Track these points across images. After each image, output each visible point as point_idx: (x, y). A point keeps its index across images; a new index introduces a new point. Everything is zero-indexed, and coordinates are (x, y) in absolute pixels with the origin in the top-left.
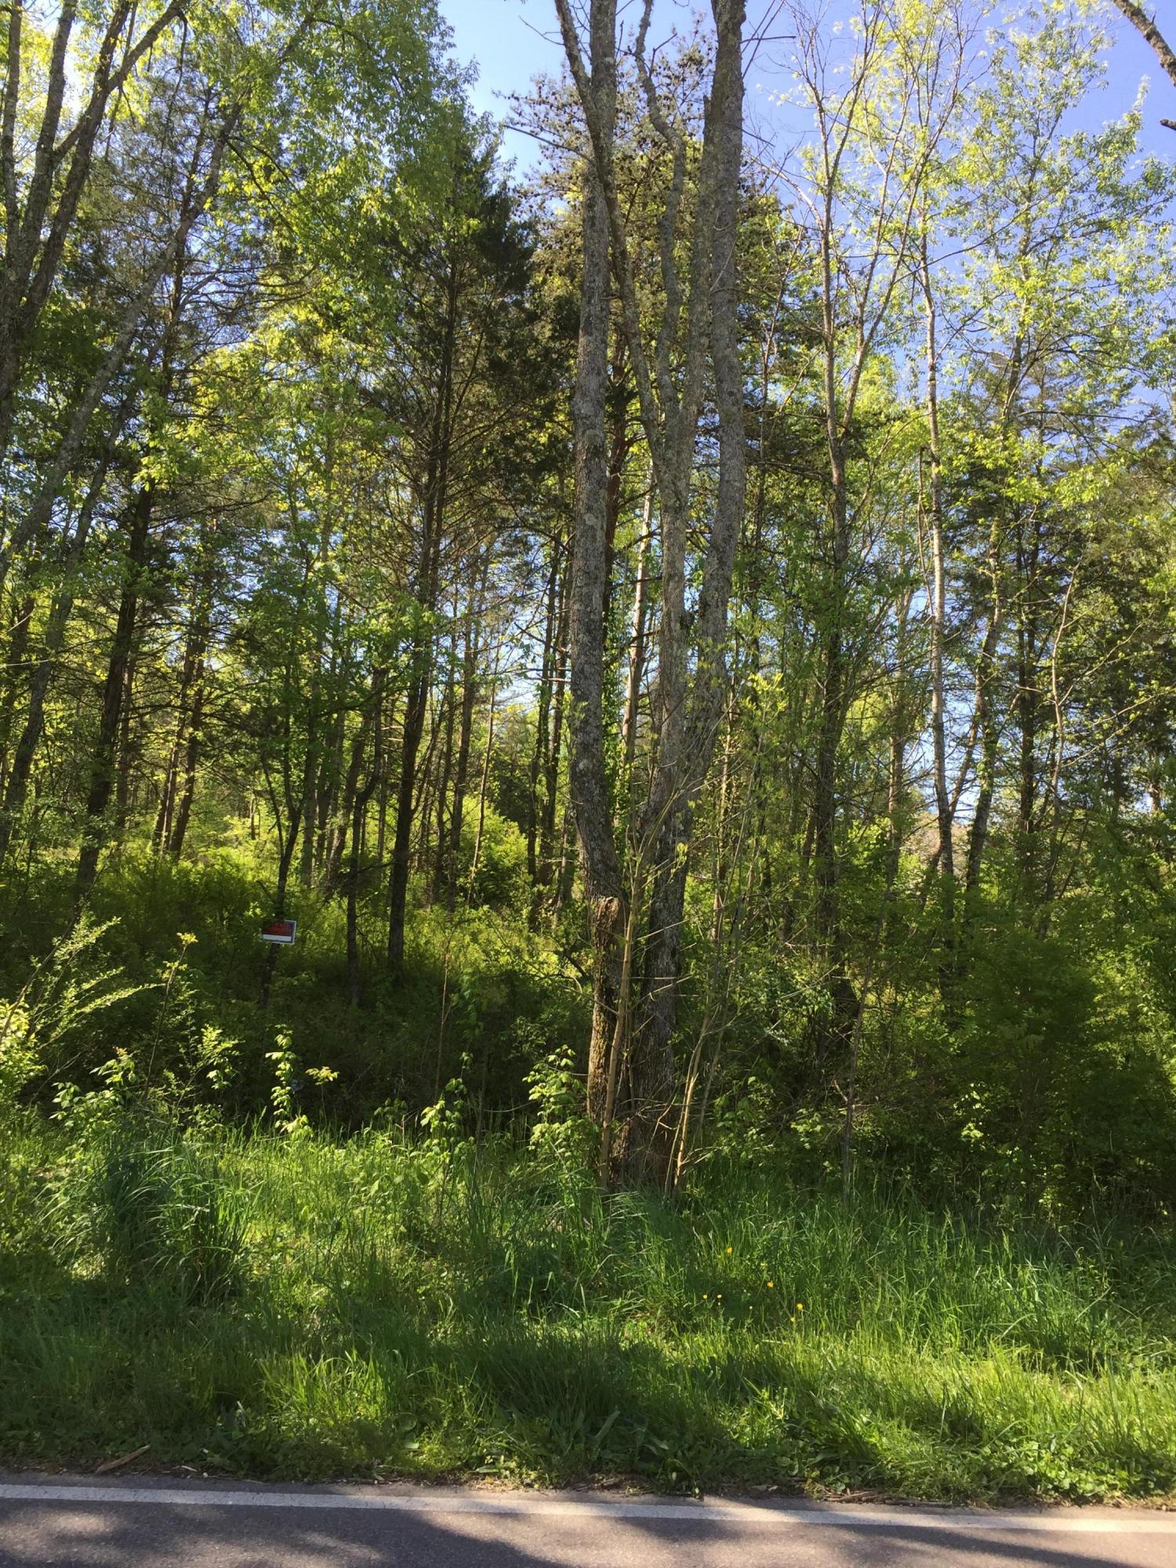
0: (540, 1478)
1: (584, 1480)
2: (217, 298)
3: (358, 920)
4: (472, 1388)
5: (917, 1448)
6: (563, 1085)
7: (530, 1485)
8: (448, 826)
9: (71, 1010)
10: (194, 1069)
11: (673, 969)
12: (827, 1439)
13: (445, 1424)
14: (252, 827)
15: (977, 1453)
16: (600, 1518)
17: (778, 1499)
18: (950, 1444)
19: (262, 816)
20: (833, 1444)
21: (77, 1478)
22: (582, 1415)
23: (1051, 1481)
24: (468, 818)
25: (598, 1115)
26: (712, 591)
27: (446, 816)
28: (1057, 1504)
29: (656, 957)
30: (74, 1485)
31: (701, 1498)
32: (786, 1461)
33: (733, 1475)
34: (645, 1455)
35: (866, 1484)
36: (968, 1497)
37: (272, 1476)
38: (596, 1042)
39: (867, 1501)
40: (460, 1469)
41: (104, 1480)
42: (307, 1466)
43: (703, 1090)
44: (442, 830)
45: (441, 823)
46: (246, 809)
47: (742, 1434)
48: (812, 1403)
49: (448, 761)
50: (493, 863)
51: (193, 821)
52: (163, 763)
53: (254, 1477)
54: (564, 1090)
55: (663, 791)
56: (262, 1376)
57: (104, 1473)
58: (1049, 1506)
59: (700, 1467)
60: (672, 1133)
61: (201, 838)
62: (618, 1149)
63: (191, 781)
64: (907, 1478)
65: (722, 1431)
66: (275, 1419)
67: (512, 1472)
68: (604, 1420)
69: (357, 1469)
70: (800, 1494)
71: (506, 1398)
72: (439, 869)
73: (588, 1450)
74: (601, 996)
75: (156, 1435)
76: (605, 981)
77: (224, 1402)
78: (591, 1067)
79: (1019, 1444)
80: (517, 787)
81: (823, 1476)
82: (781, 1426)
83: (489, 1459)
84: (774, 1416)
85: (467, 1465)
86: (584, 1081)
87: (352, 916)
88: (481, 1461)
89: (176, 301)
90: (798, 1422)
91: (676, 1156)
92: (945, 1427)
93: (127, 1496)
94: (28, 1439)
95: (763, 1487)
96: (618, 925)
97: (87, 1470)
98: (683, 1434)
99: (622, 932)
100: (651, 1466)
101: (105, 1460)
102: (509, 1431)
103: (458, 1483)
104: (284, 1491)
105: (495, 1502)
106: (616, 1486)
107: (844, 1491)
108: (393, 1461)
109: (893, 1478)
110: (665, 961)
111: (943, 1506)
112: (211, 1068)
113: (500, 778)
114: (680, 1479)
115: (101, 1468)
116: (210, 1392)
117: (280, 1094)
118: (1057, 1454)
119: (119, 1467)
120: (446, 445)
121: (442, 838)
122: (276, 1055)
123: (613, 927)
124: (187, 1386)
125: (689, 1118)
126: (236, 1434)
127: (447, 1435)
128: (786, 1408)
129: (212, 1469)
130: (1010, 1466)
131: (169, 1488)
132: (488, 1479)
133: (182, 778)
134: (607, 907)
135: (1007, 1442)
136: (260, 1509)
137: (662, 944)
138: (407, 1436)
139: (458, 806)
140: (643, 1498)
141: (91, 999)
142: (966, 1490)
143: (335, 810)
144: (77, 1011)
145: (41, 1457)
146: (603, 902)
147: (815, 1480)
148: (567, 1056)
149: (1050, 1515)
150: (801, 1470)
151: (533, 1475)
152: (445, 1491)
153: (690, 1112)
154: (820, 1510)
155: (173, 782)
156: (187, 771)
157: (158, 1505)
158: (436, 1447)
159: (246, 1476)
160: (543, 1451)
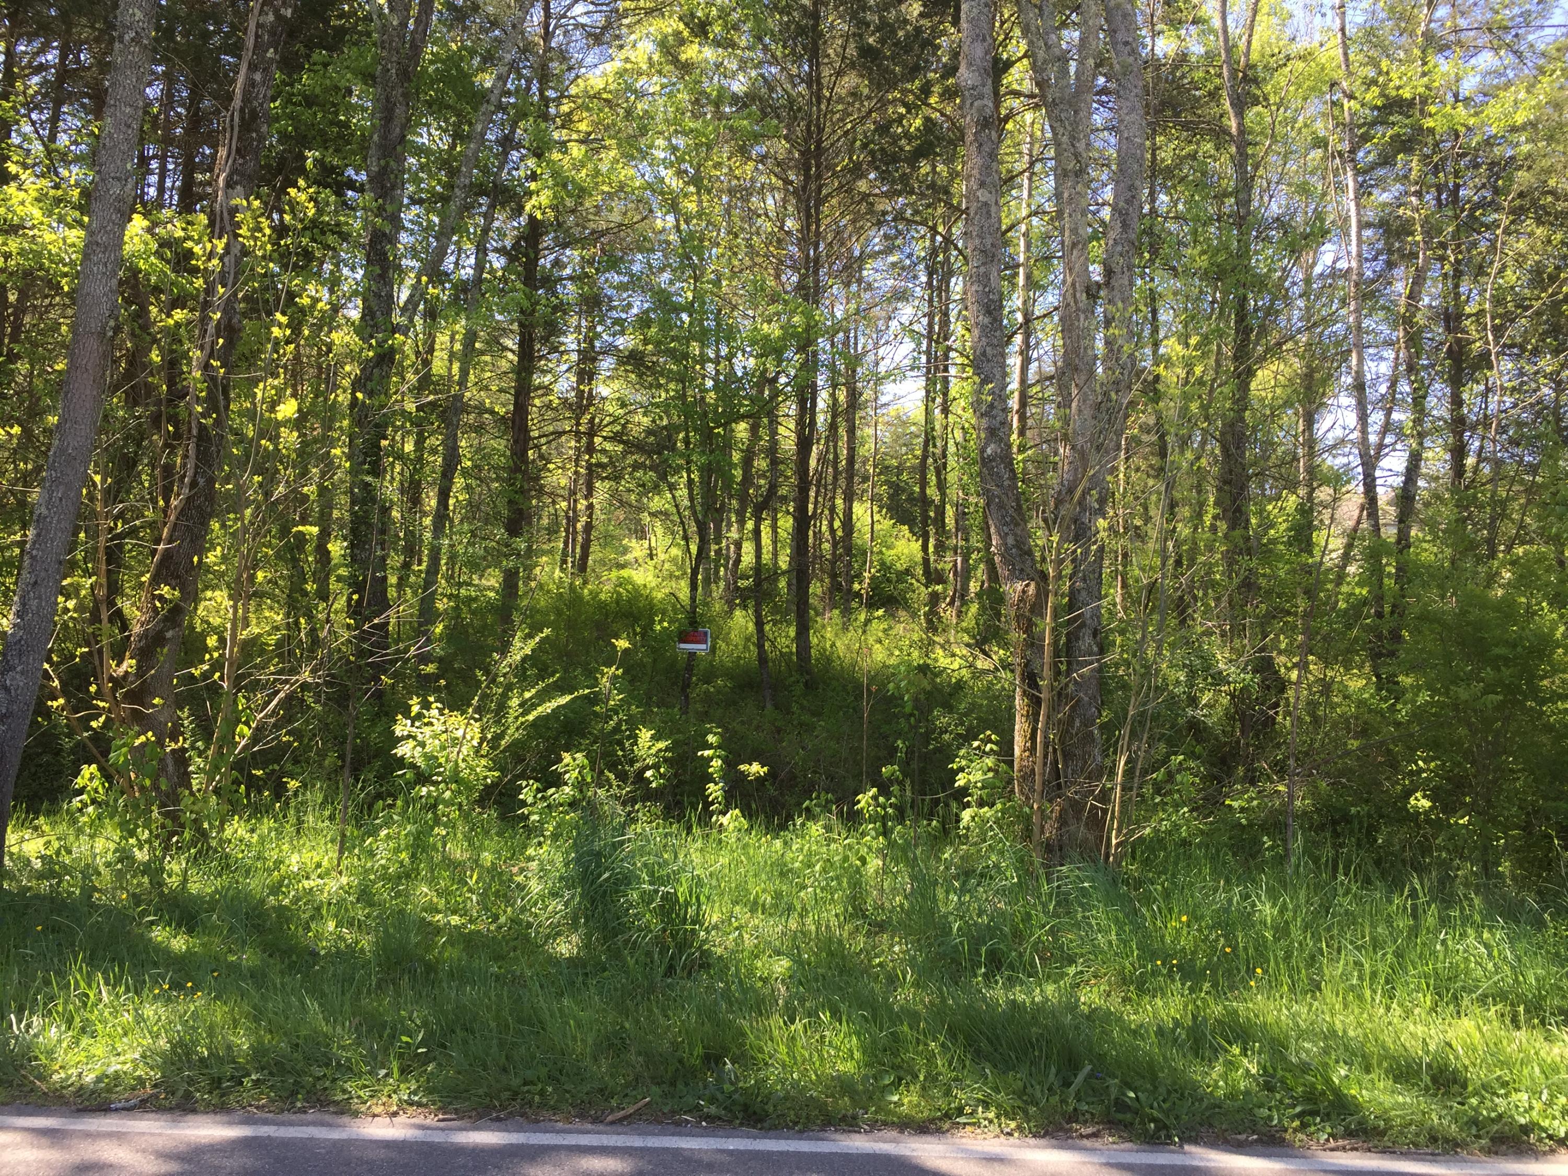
0: (1019, 1128)
1: (1061, 1129)
2: (583, 20)
3: (767, 628)
4: (943, 1045)
5: (1400, 1099)
6: (990, 770)
7: (1010, 1134)
8: (840, 533)
9: (517, 718)
10: (631, 770)
11: (1095, 649)
12: (1304, 1092)
13: (922, 1078)
14: (650, 548)
15: (1463, 1104)
16: (1084, 1163)
17: (1260, 1148)
18: (1435, 1095)
19: (659, 537)
20: (1311, 1097)
21: (589, 1126)
22: (1053, 1070)
23: (1545, 1130)
24: (858, 525)
25: (1028, 798)
26: (1117, 258)
27: (837, 524)
28: (1552, 1151)
29: (1077, 639)
30: (588, 1132)
31: (1181, 1146)
32: (1265, 1112)
33: (1211, 1125)
34: (1121, 1105)
35: (1349, 1134)
36: (1457, 1145)
37: (766, 1125)
38: (1020, 728)
39: (1353, 1149)
40: (940, 1119)
41: (614, 1128)
42: (796, 1115)
43: (1134, 768)
44: (834, 538)
45: (832, 531)
46: (643, 531)
47: (1216, 1086)
48: (1284, 1059)
49: (835, 468)
50: (885, 567)
51: (594, 547)
52: (562, 492)
53: (748, 1126)
54: (991, 775)
55: (1076, 470)
56: (744, 1035)
57: (612, 1123)
58: (1545, 1153)
59: (1177, 1117)
60: (1105, 812)
61: (602, 562)
62: (1050, 831)
63: (590, 507)
64: (1392, 1127)
65: (1195, 1086)
66: (762, 1074)
67: (991, 1122)
68: (1076, 1076)
69: (844, 1118)
70: (1282, 1142)
71: (979, 1055)
72: (833, 576)
73: (1063, 1101)
74: (1023, 680)
75: (655, 1089)
76: (1026, 665)
77: (713, 1059)
78: (1017, 752)
79: (1506, 1095)
80: (904, 490)
81: (1304, 1126)
82: (1255, 1080)
83: (968, 1110)
84: (1248, 1071)
85: (947, 1116)
86: (1011, 764)
87: (759, 624)
88: (960, 1111)
89: (546, 26)
90: (1273, 1076)
91: (1109, 833)
92: (1427, 1079)
93: (637, 1142)
94: (542, 1093)
95: (1243, 1137)
96: (1038, 608)
97: (596, 1120)
98: (1156, 1088)
99: (1042, 616)
100: (1128, 1117)
101: (612, 1111)
102: (985, 1084)
103: (939, 1131)
104: (777, 1138)
105: (979, 1148)
106: (1095, 1135)
107: (1327, 1140)
108: (876, 1112)
109: (1375, 1128)
110: (1086, 641)
111: (1432, 1154)
112: (648, 768)
113: (886, 482)
114: (1158, 1129)
115: (610, 1118)
116: (699, 1050)
117: (715, 790)
118: (1550, 1104)
119: (625, 1118)
120: (819, 142)
121: (835, 545)
122: (707, 753)
123: (1032, 611)
124: (676, 1046)
125: (1122, 796)
126: (727, 1087)
127: (923, 1088)
128: (1259, 1063)
129: (709, 1118)
130: (1500, 1116)
131: (673, 1135)
132: (968, 1128)
133: (582, 504)
134: (1024, 592)
135: (1495, 1094)
136: (758, 1153)
137: (1083, 625)
138: (885, 1090)
139: (848, 513)
140: (1123, 1146)
141: (534, 706)
142: (1454, 1139)
143: (729, 525)
144: (521, 719)
145: (555, 1109)
146: (1019, 586)
147: (1295, 1130)
148: (990, 741)
149: (1547, 1162)
150: (1280, 1120)
151: (1013, 1125)
152: (929, 1138)
153: (1123, 790)
154: (1304, 1157)
155: (575, 511)
156: (586, 498)
157: (666, 1150)
158: (915, 1099)
159: (741, 1124)
160: (1019, 1103)
